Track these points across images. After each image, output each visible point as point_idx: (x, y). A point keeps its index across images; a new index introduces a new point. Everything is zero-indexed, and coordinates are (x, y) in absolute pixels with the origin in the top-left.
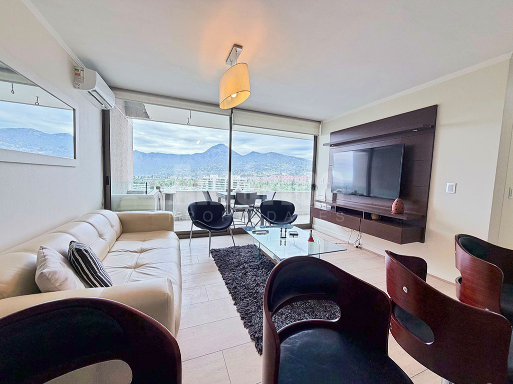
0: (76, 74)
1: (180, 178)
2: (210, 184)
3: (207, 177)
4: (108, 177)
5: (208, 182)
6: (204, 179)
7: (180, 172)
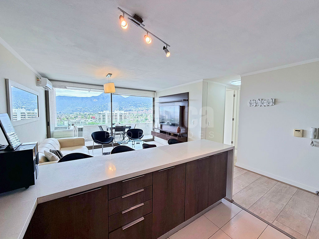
0: (37, 80)
1: (81, 113)
2: (103, 117)
3: (101, 112)
4: (48, 122)
5: (102, 116)
6: (99, 114)
7: (81, 109)
